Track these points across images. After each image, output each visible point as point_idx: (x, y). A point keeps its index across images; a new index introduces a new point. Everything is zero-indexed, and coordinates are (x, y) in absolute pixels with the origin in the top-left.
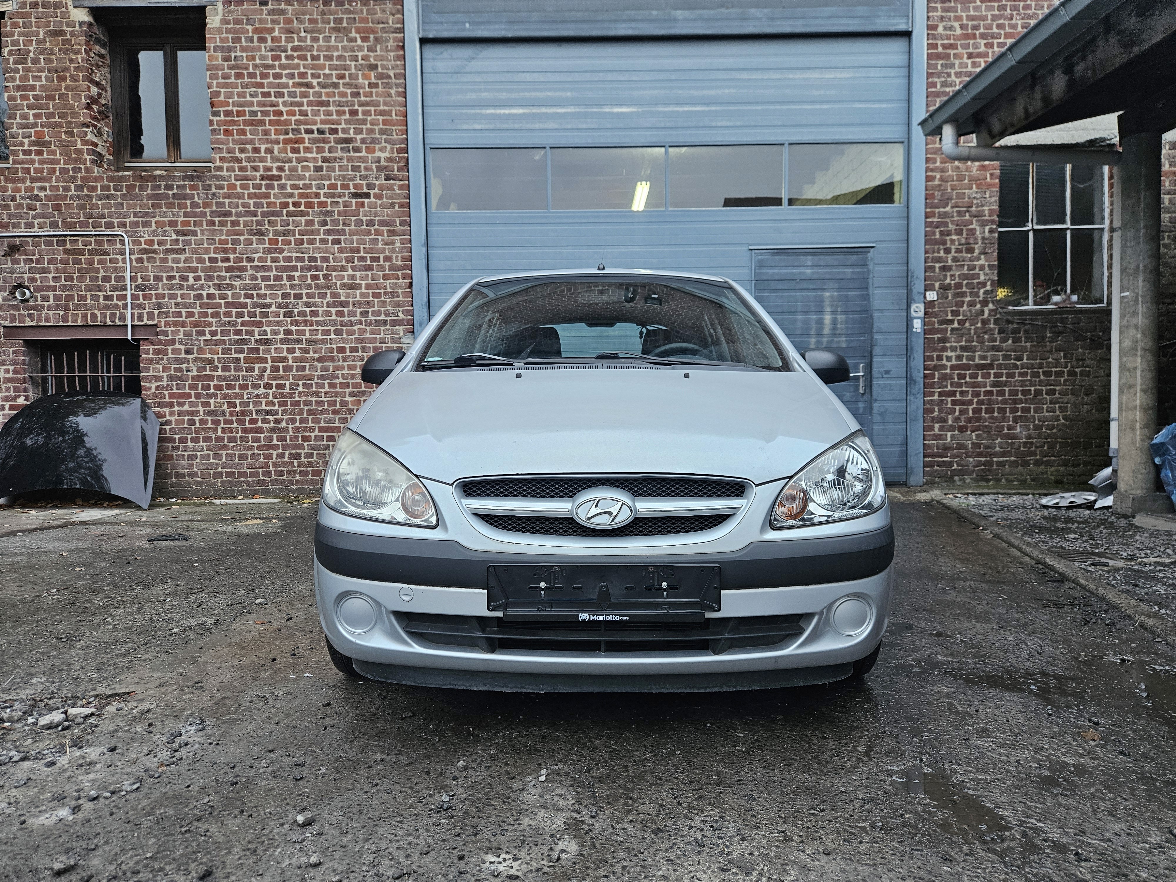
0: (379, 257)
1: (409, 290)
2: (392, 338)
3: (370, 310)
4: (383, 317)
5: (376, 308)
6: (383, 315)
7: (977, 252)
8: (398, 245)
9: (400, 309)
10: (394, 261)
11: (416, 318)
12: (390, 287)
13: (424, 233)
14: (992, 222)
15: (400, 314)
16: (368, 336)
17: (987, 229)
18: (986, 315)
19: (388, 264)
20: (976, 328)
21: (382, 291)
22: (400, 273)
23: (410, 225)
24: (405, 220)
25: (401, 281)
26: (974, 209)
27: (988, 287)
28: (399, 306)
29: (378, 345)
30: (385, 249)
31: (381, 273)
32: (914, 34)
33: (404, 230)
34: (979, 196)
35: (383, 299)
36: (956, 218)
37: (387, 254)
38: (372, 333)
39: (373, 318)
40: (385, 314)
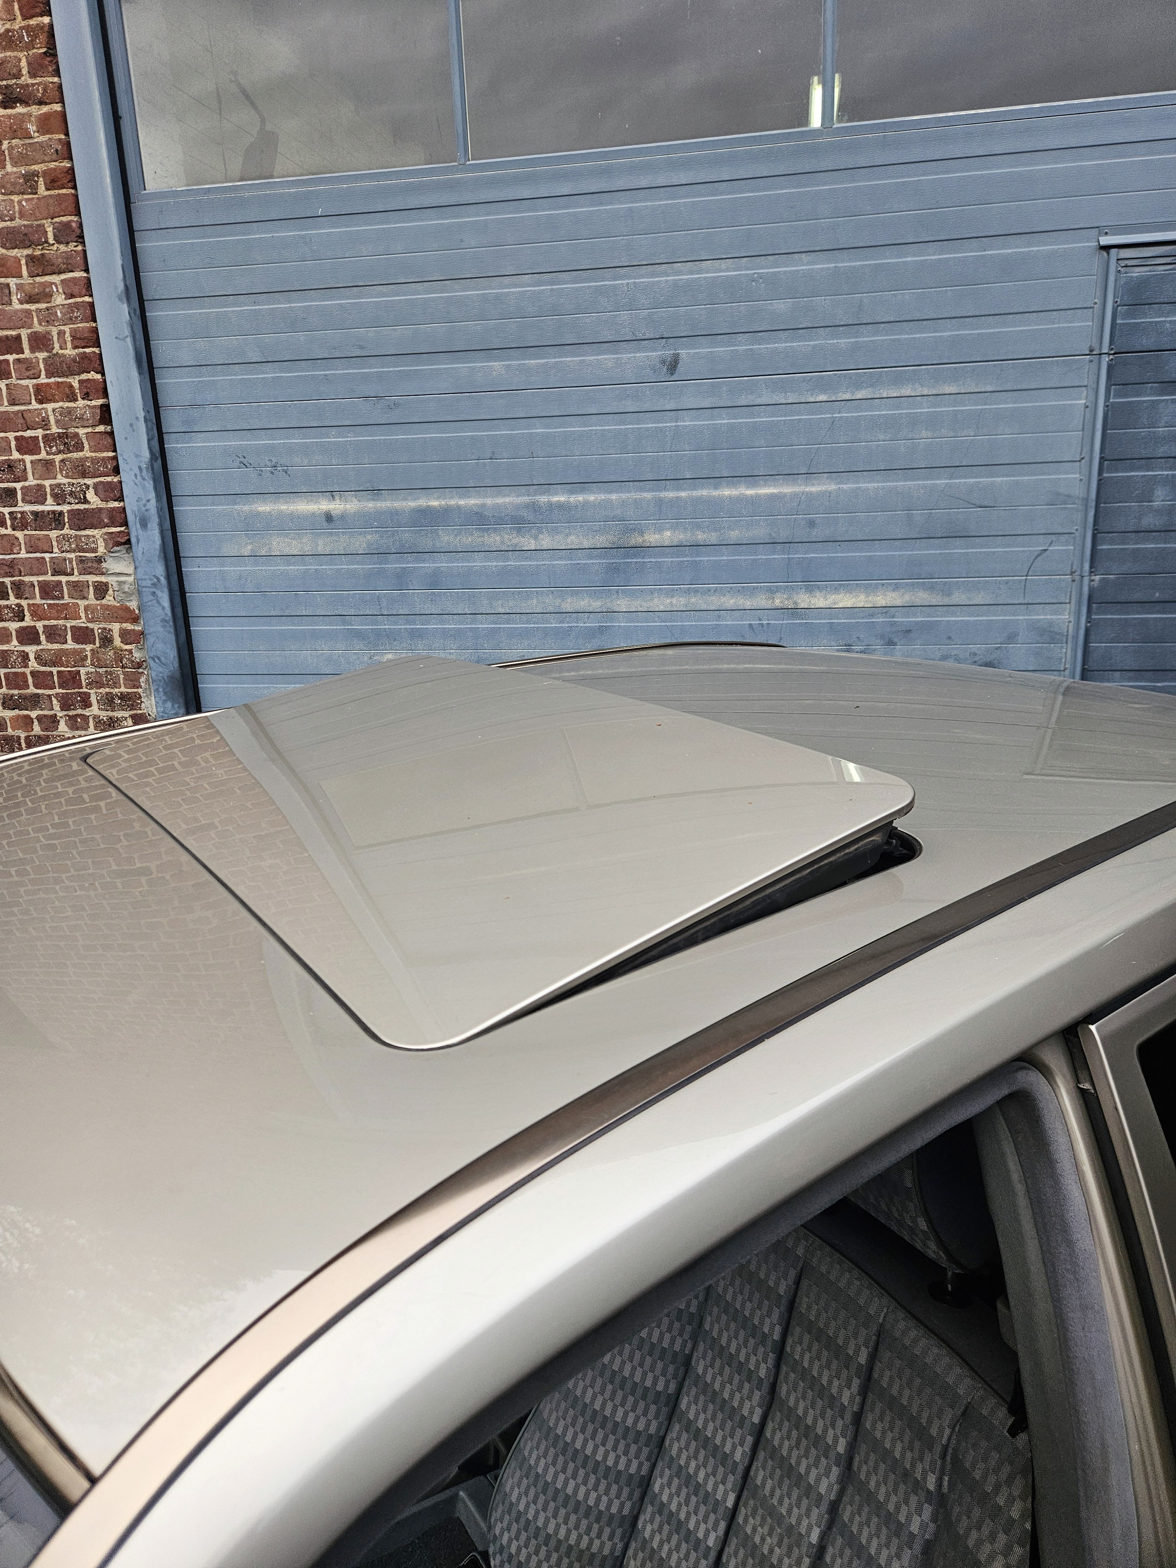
0: (18, 337)
1: (101, 428)
2: (81, 561)
3: (18, 486)
4: (50, 506)
5: (32, 481)
6: (50, 500)
8: (59, 299)
9: (90, 482)
10: (57, 346)
11: (131, 504)
12: (57, 421)
15: (91, 495)
16: (23, 555)
19: (42, 355)
21: (39, 433)
22: (75, 382)
23: (81, 239)
24: (67, 225)
25: (81, 403)
28: (84, 475)
29: (49, 578)
30: (28, 313)
31: (30, 383)
33: (68, 256)
35: (43, 455)
37: (37, 328)
38: (31, 549)
39: (28, 508)
40: (55, 496)
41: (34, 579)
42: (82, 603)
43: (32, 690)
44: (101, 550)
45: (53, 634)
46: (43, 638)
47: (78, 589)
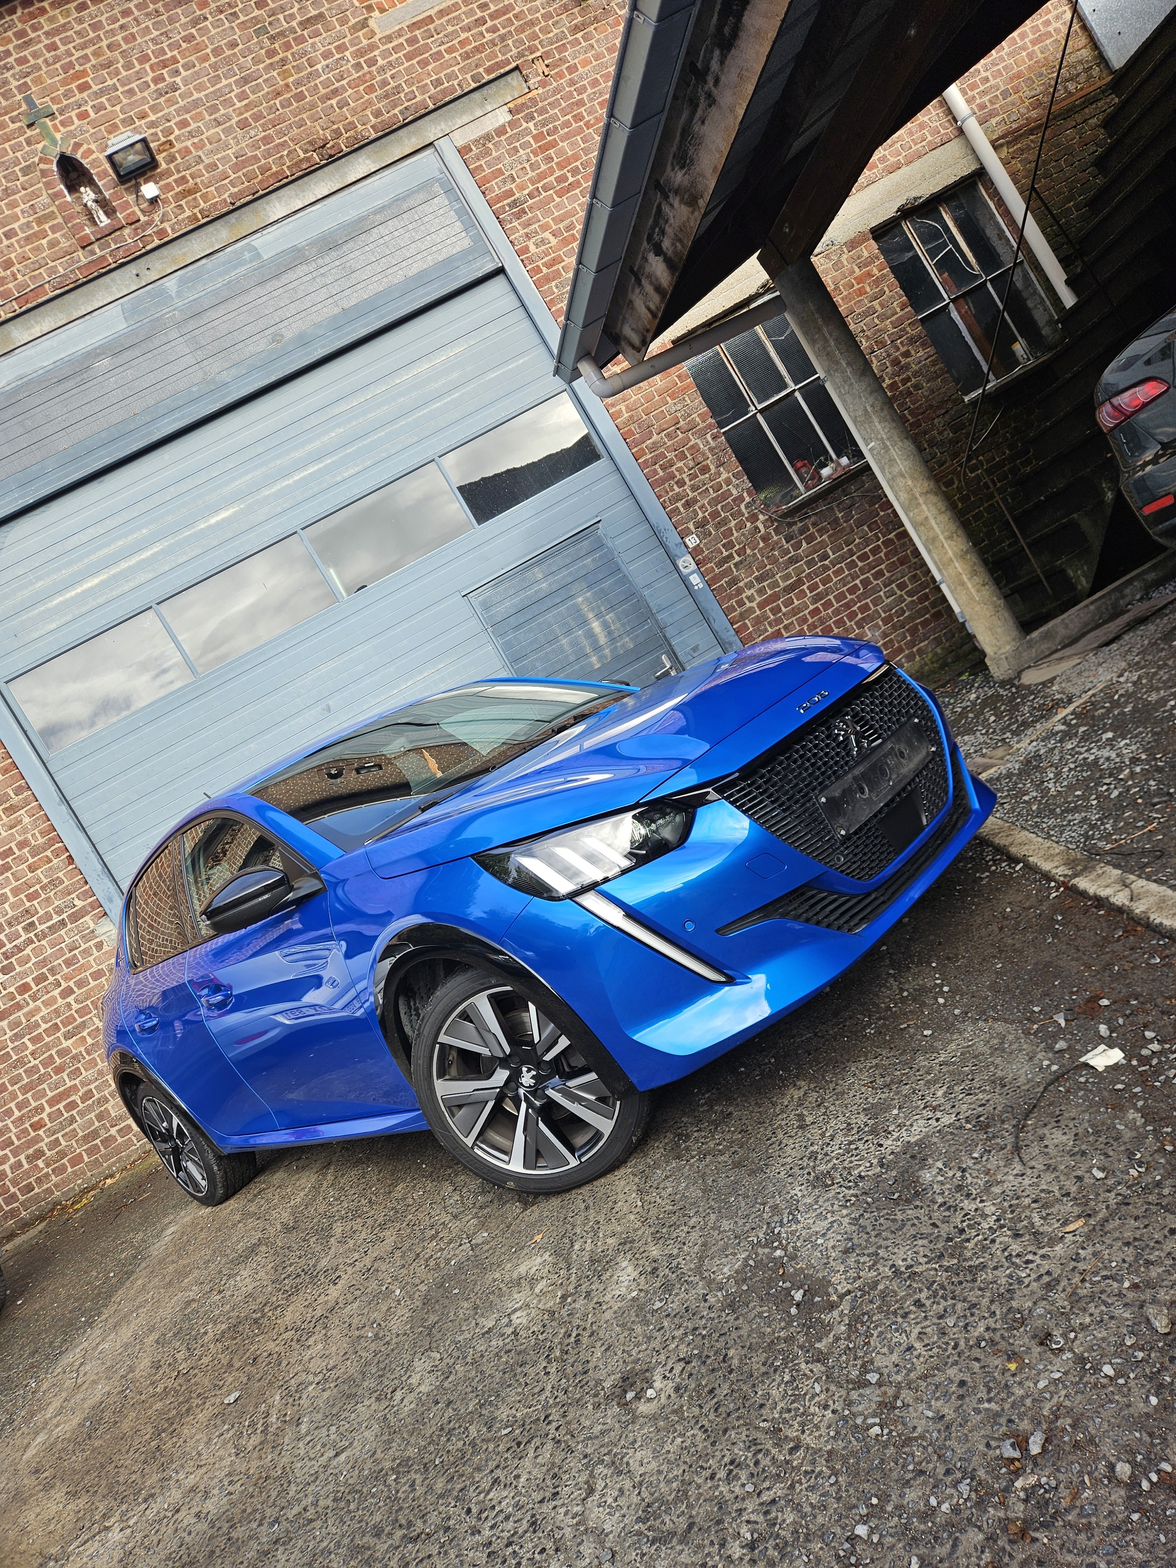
0: (11, 848)
1: (71, 867)
2: (83, 937)
3: (35, 919)
4: (56, 919)
5: (41, 913)
6: (54, 916)
7: (712, 467)
8: (26, 820)
9: (73, 896)
10: (33, 843)
11: (100, 896)
12: (45, 876)
13: (53, 788)
14: (710, 426)
15: (76, 902)
16: (49, 951)
17: (708, 436)
18: (763, 530)
19: (26, 850)
20: (760, 550)
21: (38, 887)
22: (48, 853)
23: (29, 789)
24: (20, 786)
25: (55, 861)
26: (682, 423)
27: (748, 499)
28: (69, 894)
29: (68, 955)
30: (12, 834)
31: (24, 866)
32: (506, 267)
33: (25, 799)
34: (679, 407)
35: (43, 896)
36: (669, 443)
37: (19, 838)
38: (53, 946)
39: (44, 926)
40: (56, 913)
41: (60, 961)
42: (91, 959)
43: (79, 1020)
44: (92, 926)
45: (80, 984)
46: (75, 989)
47: (87, 952)
